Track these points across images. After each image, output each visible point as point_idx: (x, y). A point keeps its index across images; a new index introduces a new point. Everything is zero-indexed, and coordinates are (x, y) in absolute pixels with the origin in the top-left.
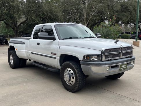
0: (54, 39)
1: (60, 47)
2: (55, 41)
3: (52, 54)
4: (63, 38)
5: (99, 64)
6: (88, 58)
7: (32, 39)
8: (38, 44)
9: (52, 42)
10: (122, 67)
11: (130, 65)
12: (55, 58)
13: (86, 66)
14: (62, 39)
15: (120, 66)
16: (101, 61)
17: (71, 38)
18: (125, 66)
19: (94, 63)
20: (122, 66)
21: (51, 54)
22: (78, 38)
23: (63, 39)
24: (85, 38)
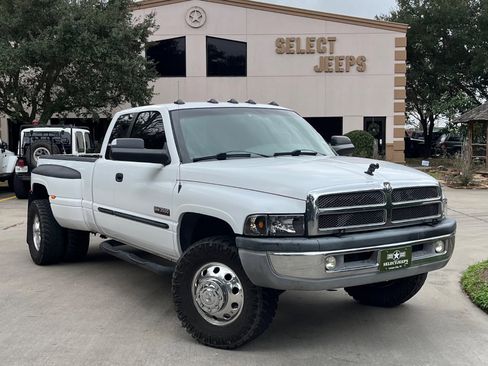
0: (165, 160)
1: (180, 187)
2: (167, 167)
3: (159, 211)
4: (196, 157)
5: (294, 245)
6: (261, 225)
7: (102, 161)
8: (119, 177)
9: (160, 170)
10: (392, 260)
11: (430, 252)
12: (166, 227)
13: (253, 253)
14: (192, 158)
15: (379, 253)
16: (306, 236)
17: (222, 157)
18: (403, 254)
19: (277, 244)
20: (390, 256)
21: (156, 212)
22: (248, 156)
23: (195, 161)
24: (276, 155)
